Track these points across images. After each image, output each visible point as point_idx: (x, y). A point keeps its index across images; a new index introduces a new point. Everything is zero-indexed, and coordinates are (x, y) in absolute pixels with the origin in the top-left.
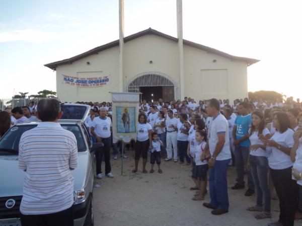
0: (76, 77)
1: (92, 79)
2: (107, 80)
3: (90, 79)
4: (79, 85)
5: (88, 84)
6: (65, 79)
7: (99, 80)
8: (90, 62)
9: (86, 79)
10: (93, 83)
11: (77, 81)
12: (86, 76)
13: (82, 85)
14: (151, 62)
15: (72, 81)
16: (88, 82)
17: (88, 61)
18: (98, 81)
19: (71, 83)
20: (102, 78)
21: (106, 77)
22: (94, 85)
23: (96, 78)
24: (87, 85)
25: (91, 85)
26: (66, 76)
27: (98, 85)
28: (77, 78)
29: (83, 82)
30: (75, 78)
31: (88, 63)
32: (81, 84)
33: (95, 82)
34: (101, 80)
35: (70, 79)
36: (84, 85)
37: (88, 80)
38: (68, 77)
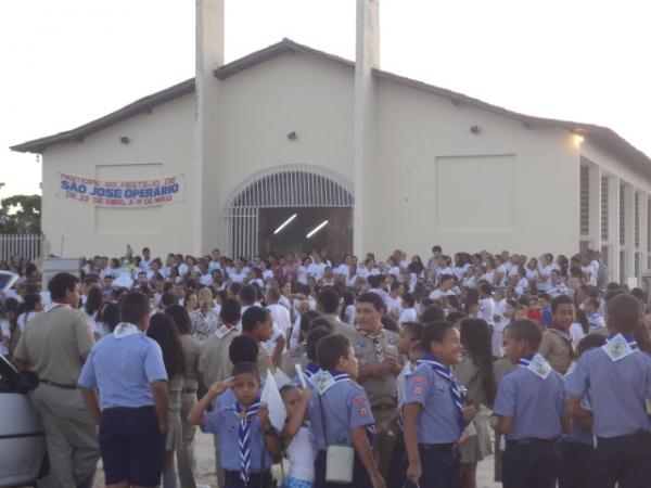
0: (92, 177)
1: (134, 184)
2: (174, 188)
3: (128, 184)
4: (99, 201)
5: (123, 198)
6: (65, 185)
7: (154, 188)
8: (130, 136)
9: (119, 186)
10: (138, 197)
11: (97, 191)
12: (118, 177)
13: (107, 202)
14: (292, 136)
15: (82, 189)
16: (123, 193)
17: (124, 136)
18: (149, 192)
19: (79, 195)
20: (162, 184)
21: (172, 180)
22: (139, 202)
23: (145, 183)
24: (121, 203)
25: (131, 202)
26: (67, 177)
27: (150, 202)
28: (96, 183)
29: (109, 195)
30: (90, 182)
31: (125, 141)
32: (105, 198)
33: (141, 193)
34: (157, 189)
35: (78, 184)
36: (113, 203)
37: (124, 189)
38: (73, 178)
